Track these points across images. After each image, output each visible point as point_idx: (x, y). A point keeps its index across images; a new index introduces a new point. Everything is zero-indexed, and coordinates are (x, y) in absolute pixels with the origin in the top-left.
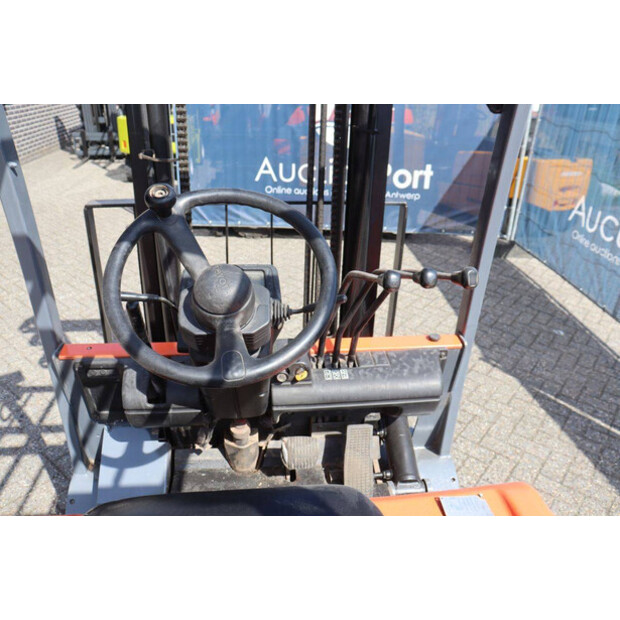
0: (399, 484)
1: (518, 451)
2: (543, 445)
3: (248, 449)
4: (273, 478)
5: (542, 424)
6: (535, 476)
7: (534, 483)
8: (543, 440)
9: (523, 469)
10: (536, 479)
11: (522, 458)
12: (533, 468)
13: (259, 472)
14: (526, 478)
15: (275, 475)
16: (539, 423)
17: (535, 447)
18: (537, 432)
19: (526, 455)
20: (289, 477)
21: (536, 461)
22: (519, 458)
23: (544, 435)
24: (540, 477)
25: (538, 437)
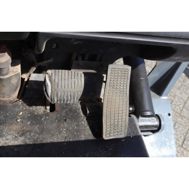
0: (141, 118)
1: (172, 94)
2: (185, 93)
3: (9, 79)
4: (34, 108)
5: (184, 81)
6: (181, 109)
7: (181, 112)
8: (185, 90)
9: (175, 105)
10: (182, 110)
11: (174, 98)
12: (180, 105)
13: (20, 102)
14: (177, 109)
15: (36, 105)
16: (182, 80)
17: (181, 93)
18: (182, 85)
19: (176, 97)
20: (48, 108)
21: (182, 101)
22: (173, 98)
23: (185, 87)
24: (184, 110)
25: (182, 88)
